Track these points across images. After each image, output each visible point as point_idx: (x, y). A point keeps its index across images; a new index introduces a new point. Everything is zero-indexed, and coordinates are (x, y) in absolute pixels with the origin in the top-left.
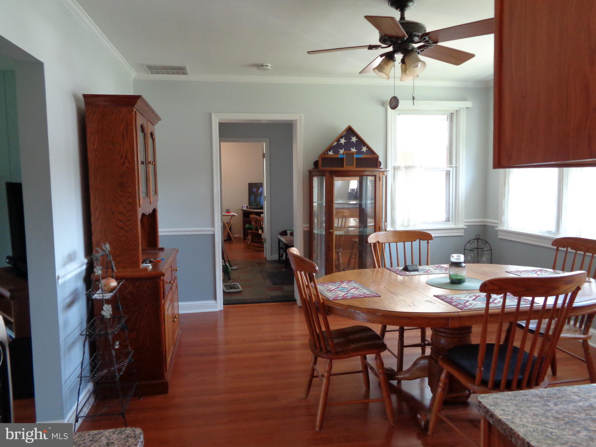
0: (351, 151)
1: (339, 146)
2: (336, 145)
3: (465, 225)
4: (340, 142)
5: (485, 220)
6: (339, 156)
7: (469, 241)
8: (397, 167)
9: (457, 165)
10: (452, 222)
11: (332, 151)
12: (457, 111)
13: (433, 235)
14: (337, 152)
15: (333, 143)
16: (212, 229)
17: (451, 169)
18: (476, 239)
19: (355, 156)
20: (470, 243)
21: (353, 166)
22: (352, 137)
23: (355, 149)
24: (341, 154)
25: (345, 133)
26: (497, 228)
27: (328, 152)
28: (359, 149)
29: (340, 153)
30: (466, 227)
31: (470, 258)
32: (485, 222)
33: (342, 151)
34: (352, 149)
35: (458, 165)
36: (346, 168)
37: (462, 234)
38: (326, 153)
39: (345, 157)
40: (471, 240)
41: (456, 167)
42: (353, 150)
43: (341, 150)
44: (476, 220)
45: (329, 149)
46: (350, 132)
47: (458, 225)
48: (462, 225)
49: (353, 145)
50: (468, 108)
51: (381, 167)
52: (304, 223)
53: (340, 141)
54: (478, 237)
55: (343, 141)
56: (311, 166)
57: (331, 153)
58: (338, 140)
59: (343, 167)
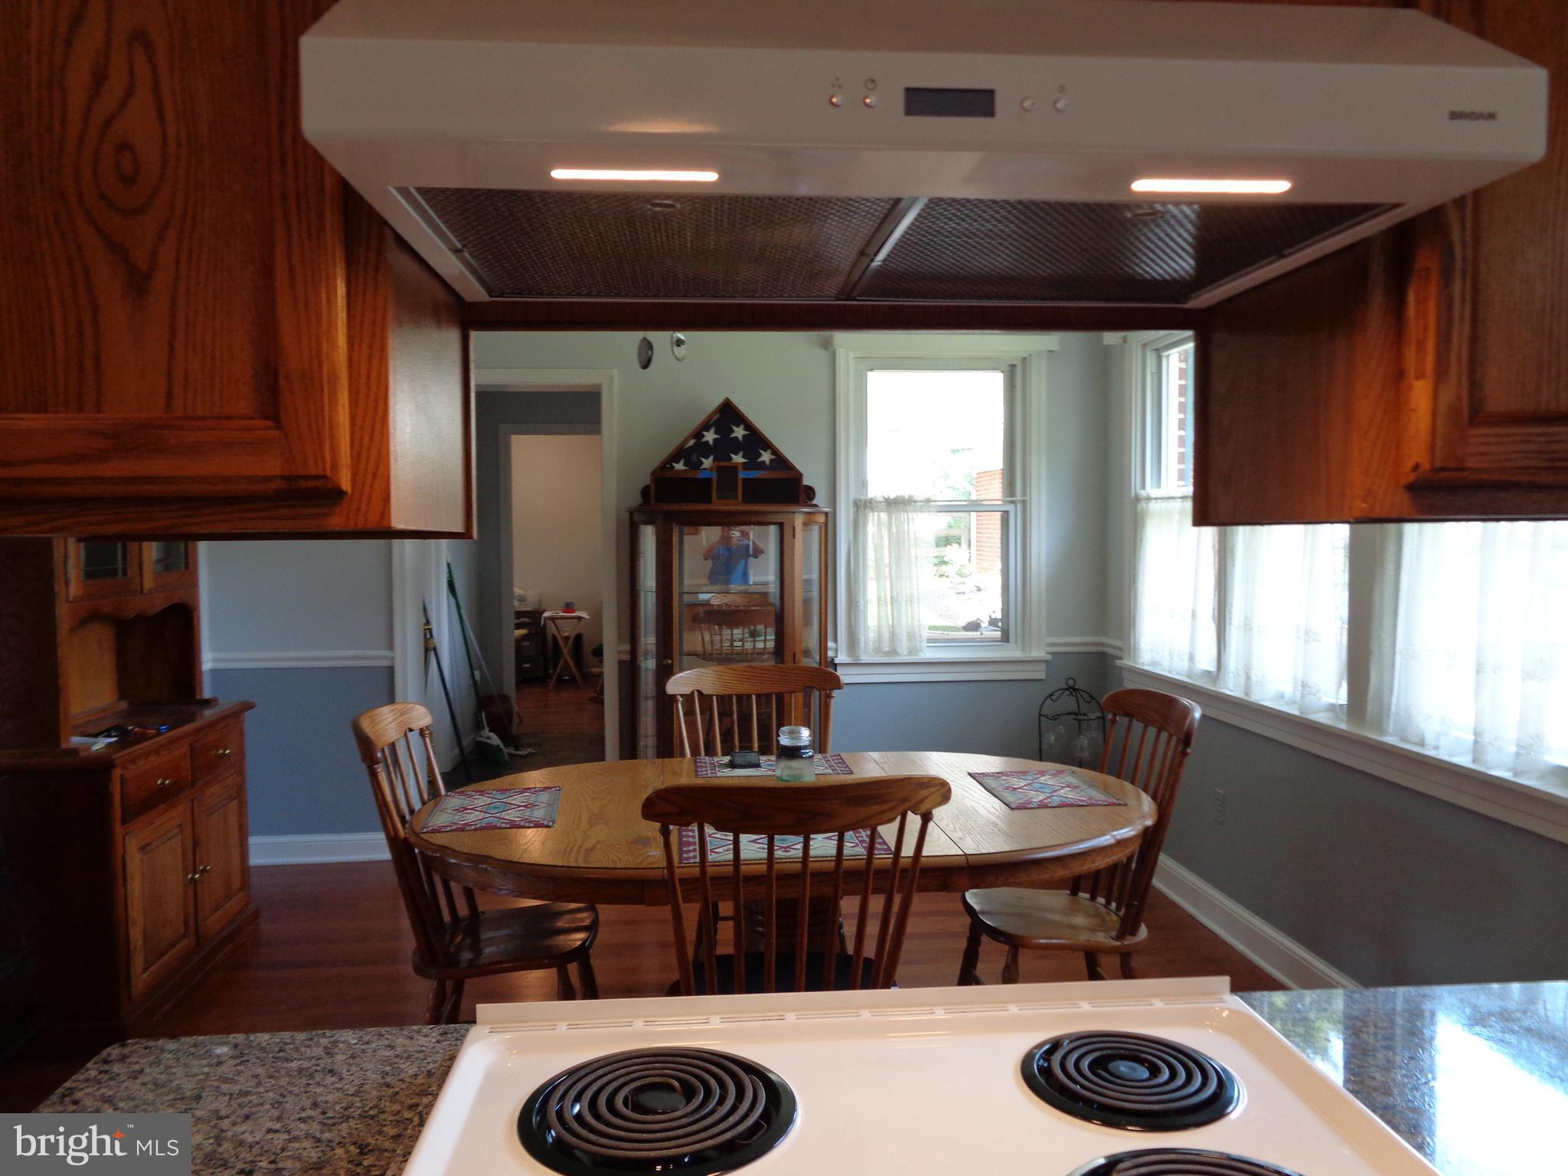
0: (733, 461)
1: (703, 449)
2: (692, 446)
3: (1047, 653)
4: (704, 440)
5: (1104, 640)
6: (701, 475)
7: (1051, 695)
8: (863, 502)
9: (1025, 498)
10: (1016, 643)
11: (682, 462)
12: (1024, 359)
13: (844, 679)
14: (696, 466)
15: (686, 441)
16: (386, 653)
17: (1010, 508)
18: (1067, 689)
19: (742, 474)
20: (1053, 698)
21: (736, 497)
22: (734, 428)
23: (744, 457)
24: (705, 469)
25: (718, 416)
26: (1120, 661)
27: (674, 464)
28: (752, 456)
29: (703, 467)
30: (1049, 657)
31: (1053, 737)
32: (1102, 644)
33: (707, 462)
34: (733, 456)
35: (1027, 498)
36: (718, 505)
37: (1042, 675)
38: (668, 466)
39: (714, 476)
40: (1057, 691)
41: (1024, 503)
42: (738, 459)
43: (707, 458)
44: (1077, 641)
45: (675, 457)
46: (728, 414)
47: (1030, 653)
48: (1039, 653)
49: (736, 446)
50: (1051, 351)
51: (814, 502)
52: (620, 641)
53: (703, 436)
54: (1071, 683)
55: (710, 436)
56: (635, 500)
57: (680, 466)
58: (698, 435)
59: (709, 500)
